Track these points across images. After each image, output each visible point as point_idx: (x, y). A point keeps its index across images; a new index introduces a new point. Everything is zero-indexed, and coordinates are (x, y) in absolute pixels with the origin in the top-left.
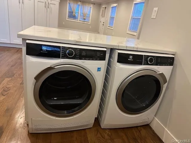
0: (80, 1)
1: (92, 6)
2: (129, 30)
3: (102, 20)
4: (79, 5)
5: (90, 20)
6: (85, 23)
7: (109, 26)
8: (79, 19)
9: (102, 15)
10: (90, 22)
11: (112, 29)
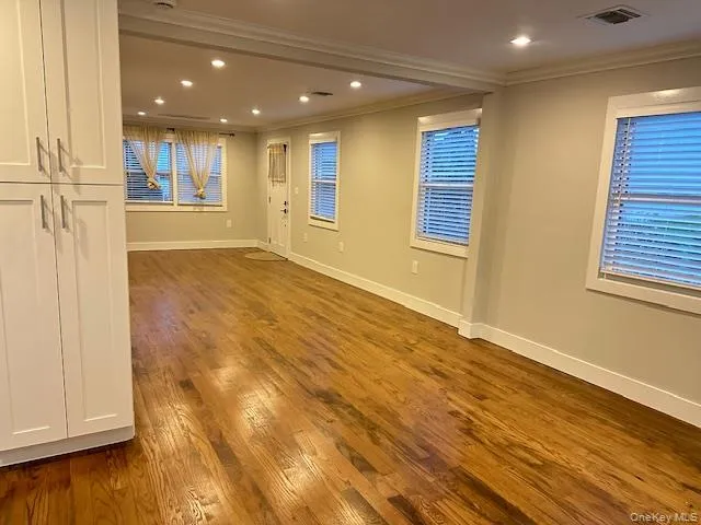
0: (173, 130)
1: (222, 142)
2: (418, 234)
3: (277, 193)
4: (170, 144)
5: (225, 196)
6: (205, 209)
7: (312, 218)
8: (175, 199)
9: (272, 174)
10: (225, 203)
11: (335, 227)
